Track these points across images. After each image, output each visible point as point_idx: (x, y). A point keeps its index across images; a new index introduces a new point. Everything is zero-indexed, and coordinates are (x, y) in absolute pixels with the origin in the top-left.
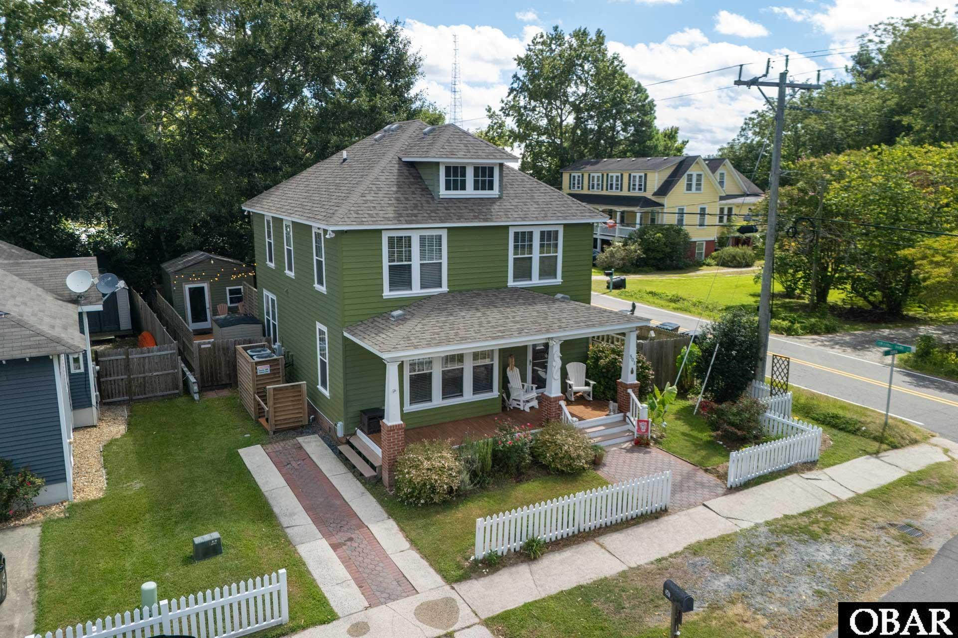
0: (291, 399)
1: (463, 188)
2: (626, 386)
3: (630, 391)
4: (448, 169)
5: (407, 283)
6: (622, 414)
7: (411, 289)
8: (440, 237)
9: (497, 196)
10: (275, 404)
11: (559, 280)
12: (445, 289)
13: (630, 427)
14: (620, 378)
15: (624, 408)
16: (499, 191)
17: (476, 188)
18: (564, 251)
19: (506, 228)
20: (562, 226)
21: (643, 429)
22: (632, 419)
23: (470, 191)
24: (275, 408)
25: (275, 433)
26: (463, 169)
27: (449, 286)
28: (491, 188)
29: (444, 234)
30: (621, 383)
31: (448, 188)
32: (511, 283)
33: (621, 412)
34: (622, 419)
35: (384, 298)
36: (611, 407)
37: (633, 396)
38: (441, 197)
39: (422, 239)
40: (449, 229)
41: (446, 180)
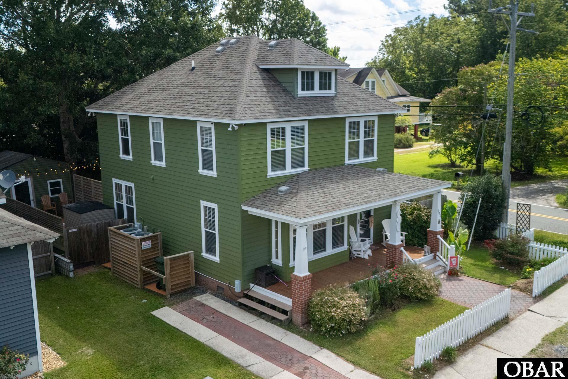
0: (182, 266)
1: (313, 89)
2: (436, 233)
3: (439, 236)
4: (303, 73)
5: (283, 166)
6: (433, 254)
7: (285, 169)
8: (303, 127)
9: (334, 95)
10: (171, 271)
11: (375, 158)
12: (306, 168)
13: (441, 263)
14: (429, 228)
15: (434, 250)
16: (335, 91)
17: (321, 89)
18: (378, 136)
19: (344, 119)
20: (377, 117)
21: (454, 263)
22: (442, 257)
23: (317, 92)
24: (171, 275)
25: (171, 295)
26: (313, 73)
27: (309, 166)
28: (330, 89)
29: (306, 125)
30: (431, 231)
31: (303, 89)
32: (347, 162)
33: (432, 252)
34: (432, 257)
35: (268, 177)
36: (426, 250)
37: (441, 239)
38: (299, 96)
39: (292, 129)
40: (309, 121)
41: (302, 82)
